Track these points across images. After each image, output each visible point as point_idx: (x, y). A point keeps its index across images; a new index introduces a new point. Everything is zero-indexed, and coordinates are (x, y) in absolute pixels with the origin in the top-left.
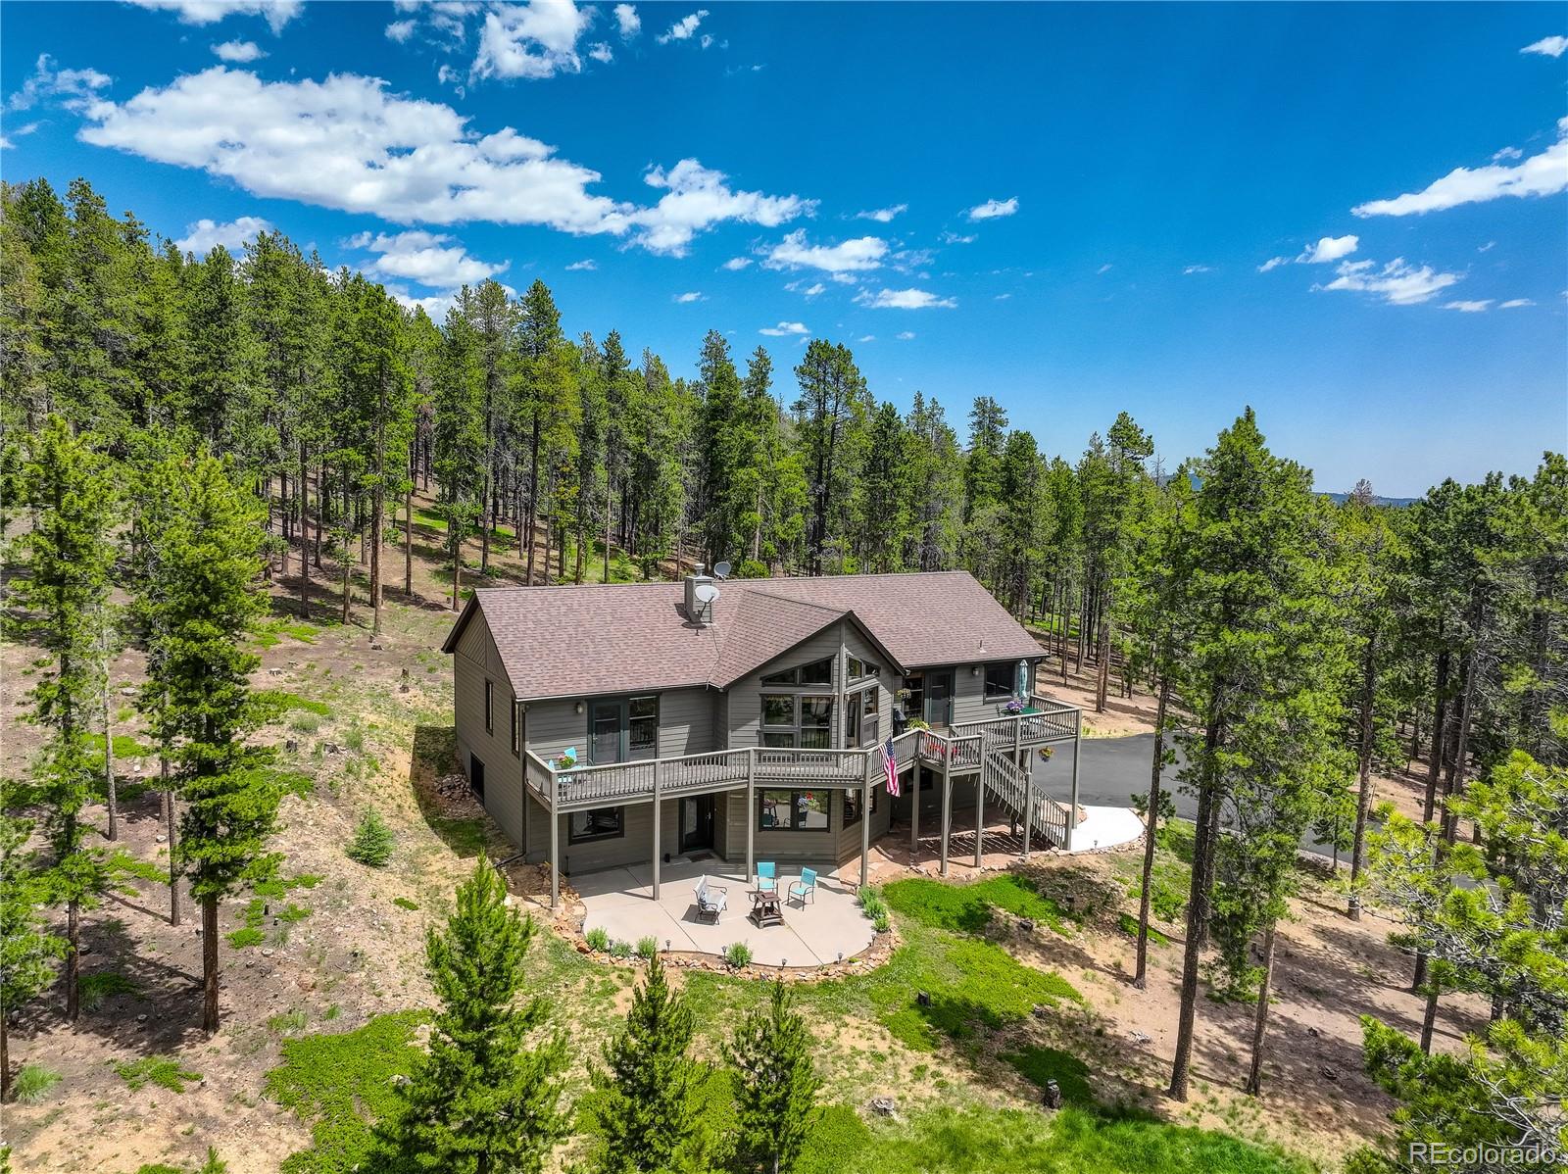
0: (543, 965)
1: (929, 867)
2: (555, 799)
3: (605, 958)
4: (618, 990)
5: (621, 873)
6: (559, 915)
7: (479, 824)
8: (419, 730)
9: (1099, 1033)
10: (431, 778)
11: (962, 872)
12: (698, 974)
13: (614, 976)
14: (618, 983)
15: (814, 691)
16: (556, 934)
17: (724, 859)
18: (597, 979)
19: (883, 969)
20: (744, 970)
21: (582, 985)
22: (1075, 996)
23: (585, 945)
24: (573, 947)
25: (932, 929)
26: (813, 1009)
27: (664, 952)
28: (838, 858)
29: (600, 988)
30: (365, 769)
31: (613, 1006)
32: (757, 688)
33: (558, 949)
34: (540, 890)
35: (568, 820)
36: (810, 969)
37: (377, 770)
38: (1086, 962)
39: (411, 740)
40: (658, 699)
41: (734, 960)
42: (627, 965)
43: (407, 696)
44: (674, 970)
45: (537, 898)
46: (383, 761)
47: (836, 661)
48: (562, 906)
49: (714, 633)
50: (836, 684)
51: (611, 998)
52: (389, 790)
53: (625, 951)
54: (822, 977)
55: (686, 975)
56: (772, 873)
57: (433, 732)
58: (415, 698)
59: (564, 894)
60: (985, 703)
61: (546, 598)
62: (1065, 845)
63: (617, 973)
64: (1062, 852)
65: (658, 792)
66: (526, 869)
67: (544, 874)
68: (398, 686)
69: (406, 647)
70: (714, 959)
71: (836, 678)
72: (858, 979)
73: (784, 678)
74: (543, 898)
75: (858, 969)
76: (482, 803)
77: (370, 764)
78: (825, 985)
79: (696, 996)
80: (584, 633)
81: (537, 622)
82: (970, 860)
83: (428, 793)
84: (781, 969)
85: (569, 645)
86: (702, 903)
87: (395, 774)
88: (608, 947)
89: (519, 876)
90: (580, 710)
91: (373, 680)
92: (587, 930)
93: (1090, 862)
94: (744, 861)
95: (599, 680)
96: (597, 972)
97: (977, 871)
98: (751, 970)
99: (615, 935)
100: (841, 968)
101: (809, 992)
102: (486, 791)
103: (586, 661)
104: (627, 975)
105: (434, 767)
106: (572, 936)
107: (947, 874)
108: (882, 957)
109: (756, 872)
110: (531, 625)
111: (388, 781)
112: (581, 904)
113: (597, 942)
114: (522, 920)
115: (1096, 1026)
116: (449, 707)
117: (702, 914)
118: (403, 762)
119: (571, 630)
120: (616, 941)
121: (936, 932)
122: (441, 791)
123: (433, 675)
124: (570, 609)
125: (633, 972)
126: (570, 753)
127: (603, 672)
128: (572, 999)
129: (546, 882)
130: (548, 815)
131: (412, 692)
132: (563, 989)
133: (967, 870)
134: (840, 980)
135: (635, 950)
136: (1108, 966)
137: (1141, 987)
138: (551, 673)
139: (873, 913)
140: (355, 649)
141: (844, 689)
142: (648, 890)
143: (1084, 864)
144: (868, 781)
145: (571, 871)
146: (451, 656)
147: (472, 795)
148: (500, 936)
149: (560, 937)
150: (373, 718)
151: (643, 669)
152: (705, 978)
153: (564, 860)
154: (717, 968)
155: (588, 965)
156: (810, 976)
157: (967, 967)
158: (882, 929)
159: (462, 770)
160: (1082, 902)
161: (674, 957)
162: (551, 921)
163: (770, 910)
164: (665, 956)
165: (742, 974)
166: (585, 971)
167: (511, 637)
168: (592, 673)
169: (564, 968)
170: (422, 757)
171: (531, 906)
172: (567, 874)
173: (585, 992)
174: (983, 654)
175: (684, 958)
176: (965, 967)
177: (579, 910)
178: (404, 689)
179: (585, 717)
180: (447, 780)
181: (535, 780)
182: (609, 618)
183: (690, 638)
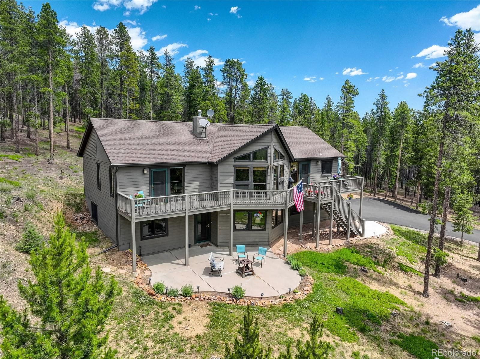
0: (128, 304)
1: (310, 245)
2: (134, 214)
3: (164, 298)
4: (174, 317)
5: (167, 254)
6: (137, 275)
7: (95, 233)
8: (67, 194)
9: (427, 323)
10: (71, 214)
11: (325, 248)
12: (218, 305)
13: (170, 309)
14: (173, 312)
15: (259, 164)
16: (135, 286)
17: (216, 246)
18: (161, 311)
19: (311, 295)
20: (241, 300)
21: (152, 316)
22: (403, 304)
23: (152, 292)
24: (145, 293)
25: (324, 274)
26: (284, 320)
27: (196, 293)
28: (270, 243)
29: (163, 317)
30: (35, 208)
31: (172, 327)
32: (232, 163)
33: (137, 294)
34: (126, 263)
35: (141, 225)
36: (275, 298)
37: (42, 209)
38: (398, 286)
39: (63, 198)
40: (184, 169)
41: (236, 295)
42: (177, 301)
43: (63, 181)
44: (203, 303)
45: (125, 267)
46: (46, 205)
47: (269, 150)
48: (139, 271)
49: (208, 142)
50: (269, 161)
51: (170, 322)
52: (48, 219)
53: (175, 293)
54: (283, 302)
55: (211, 305)
56: (243, 250)
57: (74, 195)
58: (67, 181)
59: (139, 264)
60: (321, 177)
61: (126, 124)
62: (362, 235)
63: (172, 307)
64: (361, 238)
65: (187, 211)
66: (119, 253)
67: (128, 255)
68: (59, 177)
69: (65, 164)
70: (223, 295)
71: (269, 158)
72: (301, 302)
73: (245, 158)
74: (128, 267)
75: (300, 295)
76: (97, 224)
77: (38, 206)
78: (286, 306)
79: (219, 318)
80: (146, 138)
81: (122, 133)
82: (327, 242)
83: (69, 221)
84: (261, 298)
85: (139, 143)
86: (213, 266)
87: (52, 212)
88: (165, 291)
89: (114, 256)
90: (145, 172)
91: (46, 175)
92: (153, 283)
93: (374, 241)
94: (228, 246)
95: (155, 158)
96: (160, 307)
97: (330, 247)
98: (245, 300)
99: (169, 285)
100: (292, 296)
101: (279, 311)
102: (99, 218)
103: (148, 149)
104: (178, 307)
105: (74, 210)
106: (145, 286)
107: (319, 249)
108: (308, 289)
109: (235, 250)
110: (119, 134)
111: (48, 215)
112: (148, 270)
113: (159, 289)
114: (106, 284)
115: (424, 319)
116: (82, 186)
117: (213, 272)
118: (58, 206)
119: (139, 137)
120: (169, 288)
121: (326, 275)
122: (77, 220)
123: (76, 174)
124: (139, 129)
125: (181, 305)
126: (141, 193)
127: (157, 154)
128: (147, 325)
129: (130, 259)
130: (130, 223)
131: (65, 179)
132: (141, 319)
133: (327, 247)
134: (292, 303)
135: (180, 292)
136: (407, 287)
137: (427, 297)
138: (130, 154)
139: (296, 268)
140: (40, 164)
141: (273, 163)
142: (183, 261)
143: (372, 242)
144: (288, 204)
145: (142, 253)
146: (82, 158)
147: (92, 221)
148: (81, 300)
149: (138, 287)
150: (43, 188)
151: (176, 154)
152: (221, 306)
153: (139, 248)
154: (227, 300)
155: (155, 303)
156: (277, 302)
157: (349, 292)
158: (302, 275)
159: (88, 211)
160: (381, 259)
161: (202, 295)
162: (132, 279)
163: (247, 268)
164: (197, 295)
165: (240, 303)
166: (153, 306)
167: (108, 138)
168: (151, 155)
169: (141, 305)
170: (68, 205)
171: (122, 272)
172: (140, 255)
173: (155, 320)
174: (321, 155)
175: (207, 296)
176: (347, 291)
177: (147, 273)
178: (61, 178)
179: (148, 176)
180: (80, 215)
181: (122, 207)
182: (158, 134)
183: (197, 143)
